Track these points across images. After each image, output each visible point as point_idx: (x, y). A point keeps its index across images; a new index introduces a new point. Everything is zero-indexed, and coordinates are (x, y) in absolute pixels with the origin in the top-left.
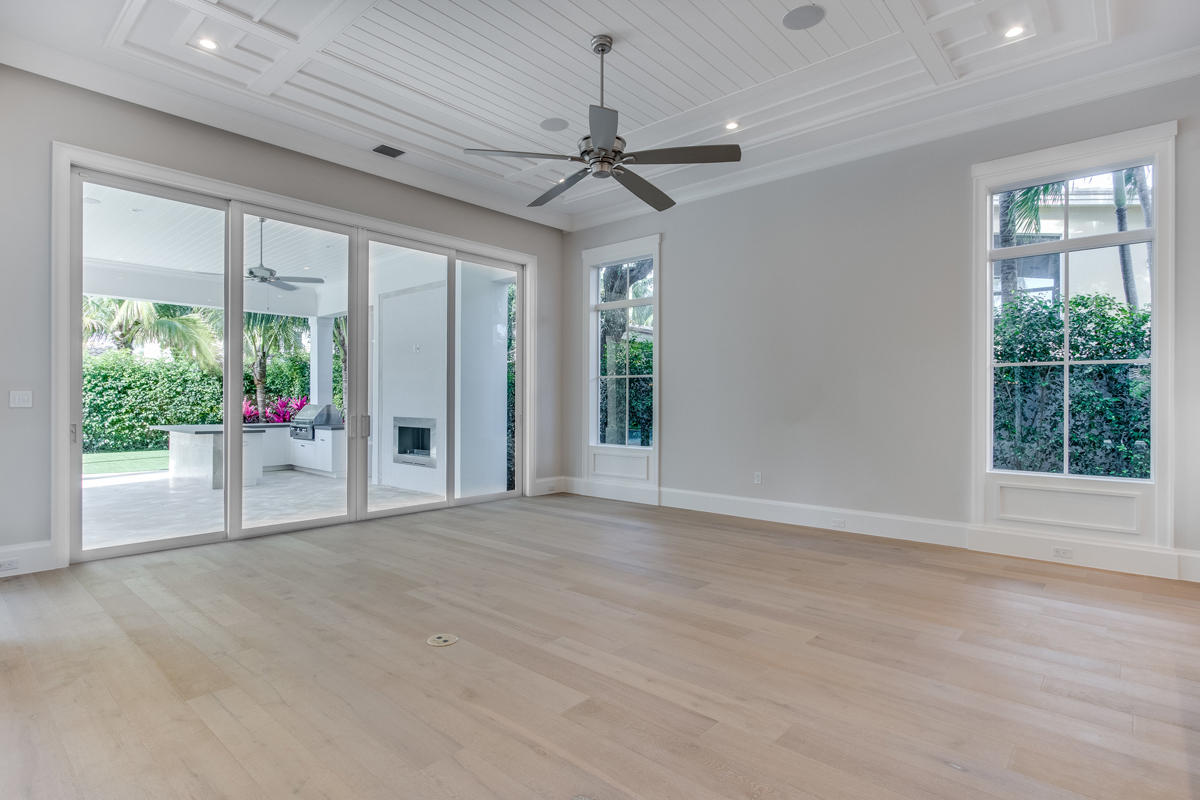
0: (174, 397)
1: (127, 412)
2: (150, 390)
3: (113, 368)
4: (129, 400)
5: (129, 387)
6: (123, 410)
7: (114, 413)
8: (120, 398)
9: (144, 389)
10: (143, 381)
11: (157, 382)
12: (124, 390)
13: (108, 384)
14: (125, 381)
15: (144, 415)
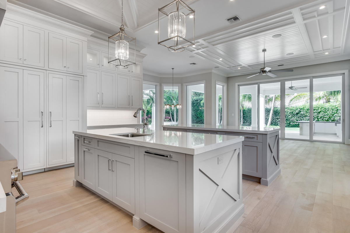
0: (334, 114)
1: (320, 118)
2: (326, 112)
3: (316, 107)
4: (320, 115)
5: (320, 112)
6: (319, 118)
7: (316, 118)
8: (318, 115)
9: (325, 112)
10: (324, 110)
11: (328, 110)
12: (319, 113)
13: (314, 111)
14: (319, 110)
15: (325, 119)
